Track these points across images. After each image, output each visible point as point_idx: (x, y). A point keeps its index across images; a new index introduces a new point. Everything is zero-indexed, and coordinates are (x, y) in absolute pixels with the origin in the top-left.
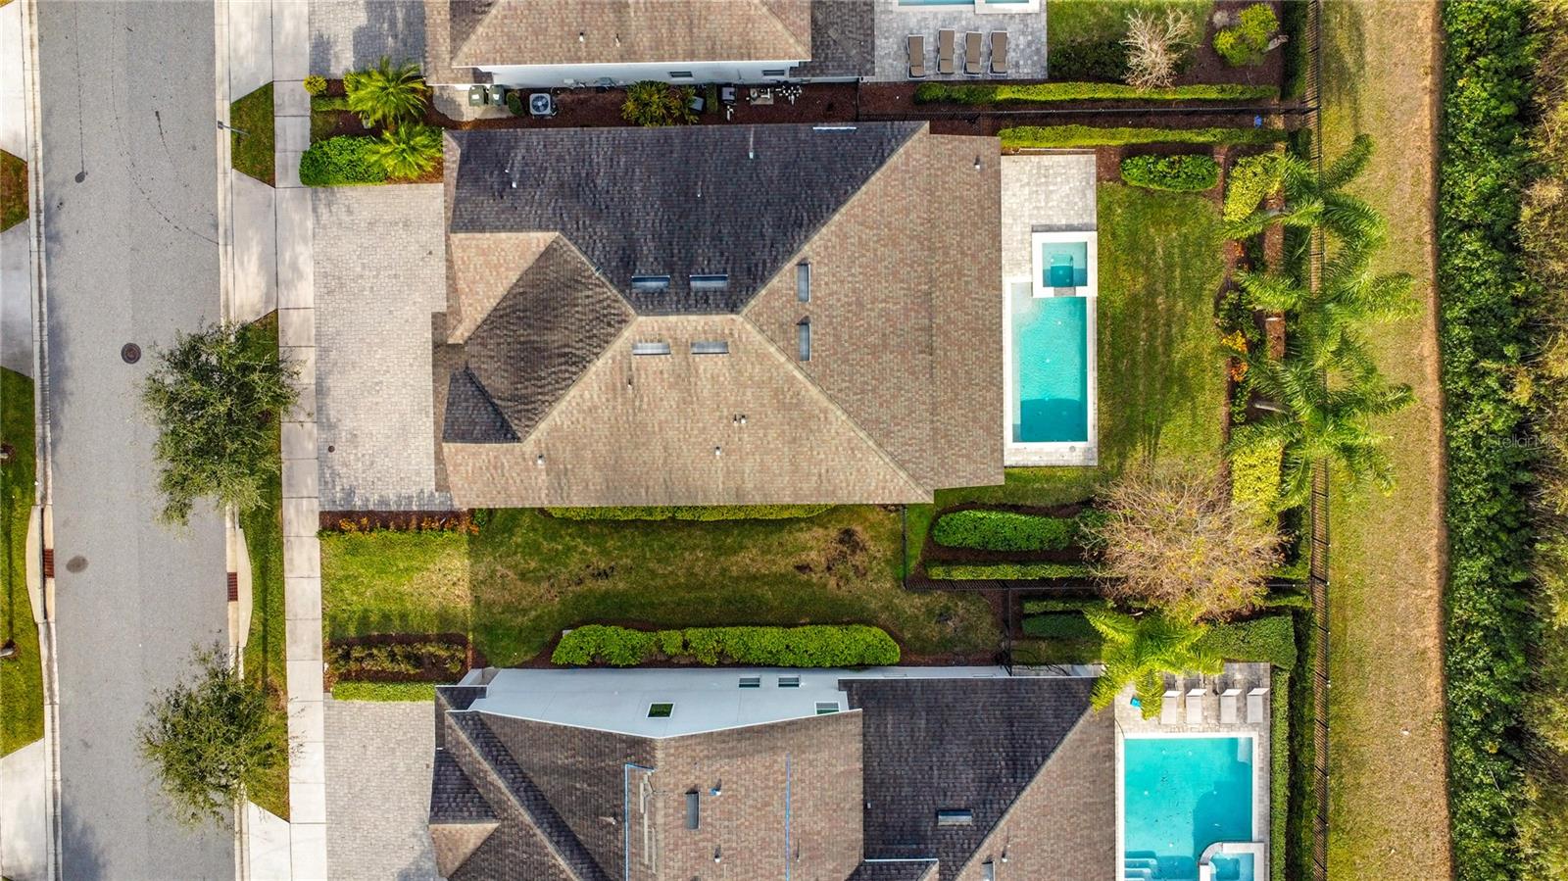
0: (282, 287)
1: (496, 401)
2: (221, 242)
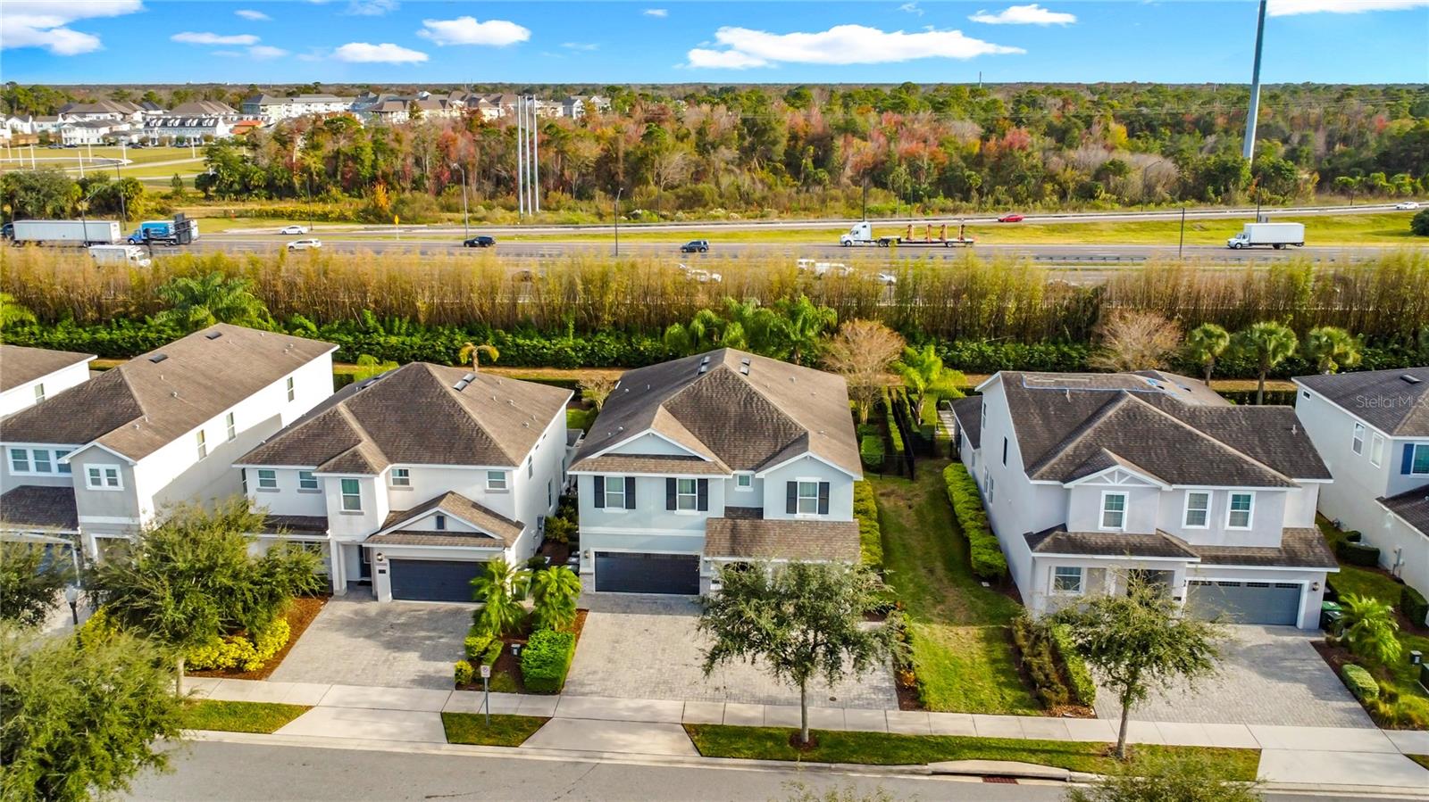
0: (658, 719)
1: (777, 449)
2: (598, 761)
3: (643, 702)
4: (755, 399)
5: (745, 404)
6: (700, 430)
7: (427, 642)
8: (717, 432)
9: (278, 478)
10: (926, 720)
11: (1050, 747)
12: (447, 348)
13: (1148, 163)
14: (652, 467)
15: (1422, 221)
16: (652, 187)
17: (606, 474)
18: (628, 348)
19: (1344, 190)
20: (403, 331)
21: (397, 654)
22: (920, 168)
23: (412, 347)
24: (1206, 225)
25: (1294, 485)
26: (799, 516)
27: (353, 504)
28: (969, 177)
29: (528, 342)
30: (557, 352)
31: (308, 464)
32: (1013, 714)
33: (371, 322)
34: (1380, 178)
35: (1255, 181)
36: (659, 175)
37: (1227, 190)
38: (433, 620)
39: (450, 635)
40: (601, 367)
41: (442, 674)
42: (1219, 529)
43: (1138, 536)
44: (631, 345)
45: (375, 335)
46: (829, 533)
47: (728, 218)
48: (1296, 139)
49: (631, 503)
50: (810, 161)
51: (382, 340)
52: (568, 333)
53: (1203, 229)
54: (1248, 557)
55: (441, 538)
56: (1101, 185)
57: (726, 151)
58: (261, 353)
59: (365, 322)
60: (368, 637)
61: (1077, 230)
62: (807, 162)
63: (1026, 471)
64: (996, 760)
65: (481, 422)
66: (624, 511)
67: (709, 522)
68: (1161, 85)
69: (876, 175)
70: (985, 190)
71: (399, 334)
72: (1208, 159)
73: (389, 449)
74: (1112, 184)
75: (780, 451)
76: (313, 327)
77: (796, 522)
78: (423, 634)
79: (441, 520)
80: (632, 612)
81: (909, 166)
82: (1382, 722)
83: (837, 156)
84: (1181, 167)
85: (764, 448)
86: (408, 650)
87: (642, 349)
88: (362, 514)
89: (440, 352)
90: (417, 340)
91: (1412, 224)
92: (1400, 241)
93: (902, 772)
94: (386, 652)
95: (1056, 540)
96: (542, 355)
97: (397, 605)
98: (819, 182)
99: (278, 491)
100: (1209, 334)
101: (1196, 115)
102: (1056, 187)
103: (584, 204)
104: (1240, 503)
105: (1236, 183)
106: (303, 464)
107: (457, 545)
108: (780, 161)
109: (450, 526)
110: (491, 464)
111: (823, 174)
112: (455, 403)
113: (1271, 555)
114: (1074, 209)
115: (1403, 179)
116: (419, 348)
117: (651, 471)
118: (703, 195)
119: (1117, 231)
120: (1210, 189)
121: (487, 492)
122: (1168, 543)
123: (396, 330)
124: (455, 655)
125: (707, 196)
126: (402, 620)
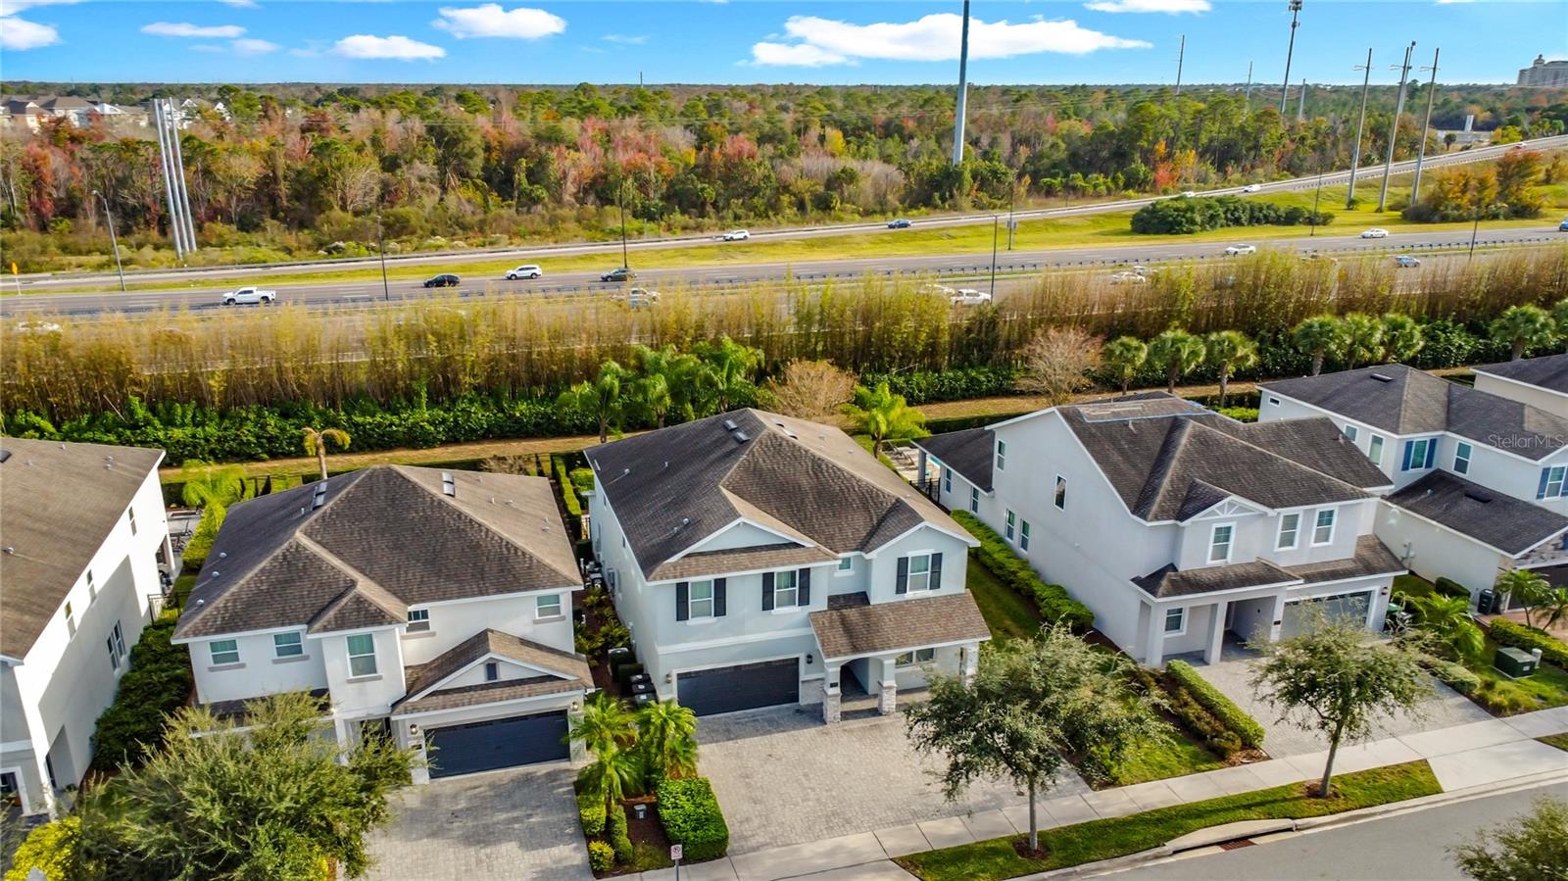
0: (860, 859)
1: (875, 522)
3: (827, 843)
4: (824, 467)
5: (815, 474)
6: (778, 510)
7: (516, 826)
8: (798, 511)
9: (242, 650)
10: (1125, 798)
11: (1258, 799)
12: (258, 437)
13: (873, 171)
14: (747, 563)
15: (1142, 220)
16: (337, 213)
17: (691, 580)
18: (500, 415)
19: (1050, 192)
20: (188, 420)
21: (488, 851)
22: (648, 182)
23: (207, 441)
24: (952, 232)
25: (1368, 495)
26: (910, 595)
27: (365, 666)
28: (703, 189)
29: (369, 419)
30: (410, 429)
31: (291, 624)
32: (1198, 771)
33: (141, 412)
34: (1078, 179)
35: (976, 186)
36: (343, 199)
37: (952, 196)
38: (503, 796)
39: (539, 811)
40: (468, 441)
41: (565, 864)
42: (1308, 548)
43: (1241, 565)
44: (502, 410)
45: (149, 429)
46: (946, 610)
47: (452, 247)
48: (985, 141)
49: (720, 610)
50: (523, 175)
51: (161, 435)
52: (420, 403)
53: (950, 237)
54: (1333, 571)
55: (497, 692)
56: (836, 195)
57: (423, 167)
58: (79, 474)
59: (132, 413)
60: (433, 835)
61: (835, 244)
62: (521, 177)
63: (1133, 513)
64: (1221, 824)
65: (505, 535)
66: (712, 620)
67: (814, 617)
68: (827, 87)
69: (601, 189)
70: (721, 205)
71: (183, 425)
72: (930, 164)
73: (395, 586)
74: (846, 194)
75: (879, 524)
76: (50, 428)
77: (907, 602)
78: (503, 816)
79: (491, 669)
80: (737, 737)
81: (636, 180)
82: (1497, 711)
83: (554, 170)
84: (907, 174)
85: (860, 524)
86: (499, 841)
87: (518, 414)
88: (380, 678)
89: (249, 443)
90: (211, 429)
91: (1132, 223)
92: (1129, 240)
93: (1146, 859)
94: (472, 851)
95: (1172, 582)
96: (391, 435)
97: (440, 785)
98: (537, 201)
99: (243, 666)
100: (1128, 348)
101: (883, 118)
102: (793, 198)
103: (256, 237)
104: (1326, 518)
105: (960, 189)
106: (283, 625)
107: (522, 696)
108: (478, 177)
109: (504, 674)
110: (544, 588)
111: (540, 191)
112: (460, 514)
113: (1350, 566)
114: (818, 221)
115: (1097, 179)
116: (219, 441)
117: (747, 568)
118: (408, 221)
119: (871, 243)
120: (937, 195)
121: (536, 622)
122: (1270, 569)
123: (179, 421)
124: (563, 835)
125: (413, 221)
126: (462, 804)
